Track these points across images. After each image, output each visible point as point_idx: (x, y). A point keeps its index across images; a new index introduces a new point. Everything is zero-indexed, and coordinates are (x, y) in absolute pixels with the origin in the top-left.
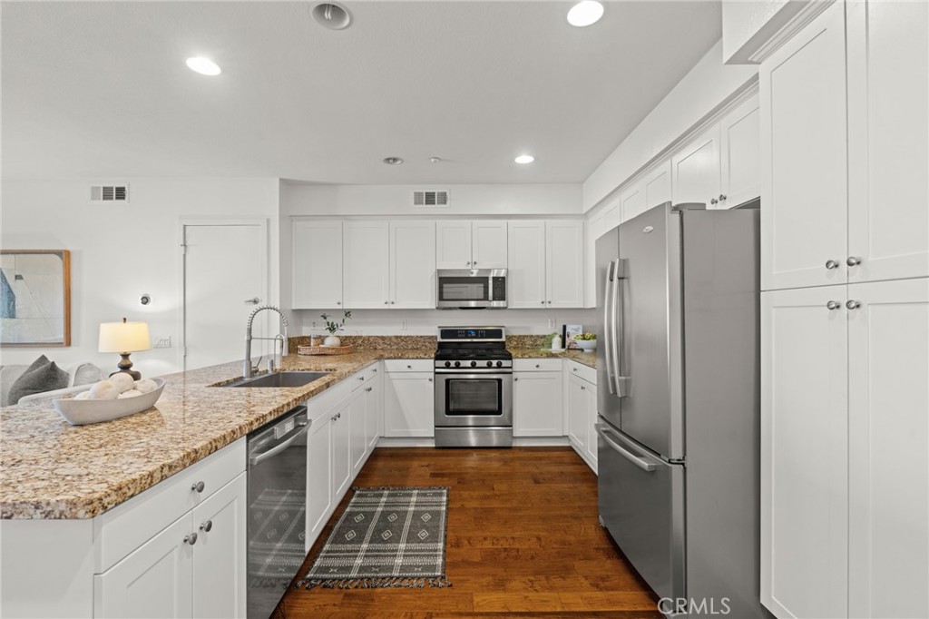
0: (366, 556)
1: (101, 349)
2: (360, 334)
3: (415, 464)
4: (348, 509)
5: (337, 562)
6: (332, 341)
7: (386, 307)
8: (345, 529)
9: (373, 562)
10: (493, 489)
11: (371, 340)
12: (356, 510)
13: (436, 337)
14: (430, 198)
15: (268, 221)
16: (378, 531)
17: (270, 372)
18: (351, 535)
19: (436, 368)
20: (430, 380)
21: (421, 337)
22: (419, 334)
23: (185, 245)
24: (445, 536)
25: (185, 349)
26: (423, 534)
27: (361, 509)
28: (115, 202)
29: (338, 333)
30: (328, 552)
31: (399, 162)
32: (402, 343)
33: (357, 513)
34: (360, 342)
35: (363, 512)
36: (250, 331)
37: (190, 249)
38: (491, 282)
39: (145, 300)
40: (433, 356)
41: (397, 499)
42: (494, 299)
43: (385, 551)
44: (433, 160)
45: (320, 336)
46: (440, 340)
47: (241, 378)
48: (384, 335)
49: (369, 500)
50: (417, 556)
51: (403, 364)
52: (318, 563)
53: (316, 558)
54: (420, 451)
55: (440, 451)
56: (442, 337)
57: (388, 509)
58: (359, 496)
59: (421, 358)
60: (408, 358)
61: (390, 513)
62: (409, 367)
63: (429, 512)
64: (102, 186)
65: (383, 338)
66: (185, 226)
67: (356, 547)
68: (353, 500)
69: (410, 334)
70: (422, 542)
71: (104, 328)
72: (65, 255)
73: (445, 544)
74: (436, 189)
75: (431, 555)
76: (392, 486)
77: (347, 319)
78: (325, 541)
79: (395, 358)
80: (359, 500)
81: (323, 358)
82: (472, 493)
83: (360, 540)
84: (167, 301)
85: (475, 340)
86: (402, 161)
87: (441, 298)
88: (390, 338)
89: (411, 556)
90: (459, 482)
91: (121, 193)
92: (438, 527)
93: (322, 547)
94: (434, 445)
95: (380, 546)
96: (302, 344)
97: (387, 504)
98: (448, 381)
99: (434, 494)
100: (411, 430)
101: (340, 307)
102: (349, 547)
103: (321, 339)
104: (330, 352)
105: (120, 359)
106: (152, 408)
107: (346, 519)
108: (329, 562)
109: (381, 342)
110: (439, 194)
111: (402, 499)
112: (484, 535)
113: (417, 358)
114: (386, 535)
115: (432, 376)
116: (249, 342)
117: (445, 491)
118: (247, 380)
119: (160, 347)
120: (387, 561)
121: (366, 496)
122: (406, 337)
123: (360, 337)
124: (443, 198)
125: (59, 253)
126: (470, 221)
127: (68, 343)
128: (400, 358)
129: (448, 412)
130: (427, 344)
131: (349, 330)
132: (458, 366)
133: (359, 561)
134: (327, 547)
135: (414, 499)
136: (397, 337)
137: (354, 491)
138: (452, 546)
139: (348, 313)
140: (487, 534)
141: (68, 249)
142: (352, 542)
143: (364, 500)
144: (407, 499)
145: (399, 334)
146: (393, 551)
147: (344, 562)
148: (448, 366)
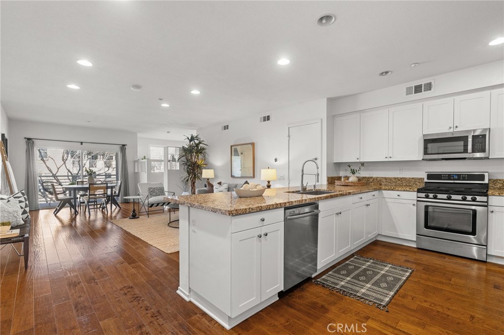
0: (347, 283)
1: (261, 179)
2: (371, 176)
3: (398, 253)
4: (347, 262)
5: (332, 280)
6: (353, 179)
7: (386, 160)
8: (342, 269)
9: (349, 286)
10: (450, 280)
11: (378, 179)
12: (351, 263)
13: (422, 179)
14: (418, 89)
15: (322, 120)
16: (359, 275)
17: (314, 190)
18: (344, 272)
19: (418, 197)
20: (414, 205)
21: (413, 178)
22: (411, 177)
23: (289, 136)
24: (398, 291)
25: (289, 181)
26: (384, 285)
27: (354, 264)
28: (267, 122)
29: (357, 175)
30: (330, 275)
31: (390, 73)
32: (399, 182)
33: (351, 265)
34: (371, 180)
35: (354, 266)
36: (303, 171)
37: (291, 137)
38: (470, 140)
39: (276, 160)
40: (416, 190)
41: (376, 265)
42: (473, 151)
43: (358, 284)
44: (413, 65)
45: (347, 176)
46: (426, 180)
47: (299, 191)
48: (387, 177)
49: (360, 261)
50: (375, 292)
51: (394, 194)
52: (324, 277)
53: (324, 275)
54: (405, 248)
55: (420, 251)
56: (428, 179)
57: (369, 268)
58: (355, 258)
59: (407, 191)
60: (398, 190)
61: (368, 270)
62: (399, 196)
63: (393, 277)
64: (263, 116)
65: (386, 178)
66: (289, 128)
67: (344, 277)
68: (352, 259)
69: (404, 177)
70: (382, 288)
71: (262, 170)
72: (253, 144)
73: (395, 294)
74: (423, 82)
75: (383, 295)
76: (377, 259)
77: (362, 168)
78: (330, 271)
79: (389, 190)
80: (355, 260)
81: (346, 187)
82: (430, 277)
83: (347, 275)
84: (283, 161)
85: (456, 182)
86: (392, 72)
87: (426, 153)
88: (390, 179)
89: (371, 291)
90: (423, 269)
91: (268, 118)
92: (395, 285)
93: (328, 272)
94: (415, 246)
95: (357, 281)
96: (337, 180)
97: (369, 266)
98: (427, 207)
99: (401, 270)
100: (399, 234)
101: (358, 161)
102: (341, 276)
103: (347, 178)
104: (350, 184)
105: (267, 183)
106: (262, 196)
107: (345, 266)
108: (329, 279)
109: (384, 180)
110: (425, 85)
111: (379, 266)
112: (426, 299)
113: (404, 191)
114: (362, 278)
115: (415, 202)
116: (302, 175)
117: (410, 271)
118: (301, 192)
119: (280, 179)
120: (357, 289)
121: (359, 259)
122: (401, 178)
123: (371, 178)
124: (429, 87)
125: (251, 144)
126: (453, 98)
127: (254, 177)
128: (392, 190)
129: (427, 226)
130: (417, 183)
131: (364, 174)
132: (435, 197)
133: (343, 283)
134: (330, 273)
135: (387, 268)
136: (395, 178)
137: (354, 256)
138: (399, 296)
139: (363, 164)
140: (428, 299)
141: (254, 142)
142: (343, 275)
143: (357, 260)
144: (383, 267)
145: (396, 177)
146: (362, 285)
147: (336, 281)
148: (427, 197)
